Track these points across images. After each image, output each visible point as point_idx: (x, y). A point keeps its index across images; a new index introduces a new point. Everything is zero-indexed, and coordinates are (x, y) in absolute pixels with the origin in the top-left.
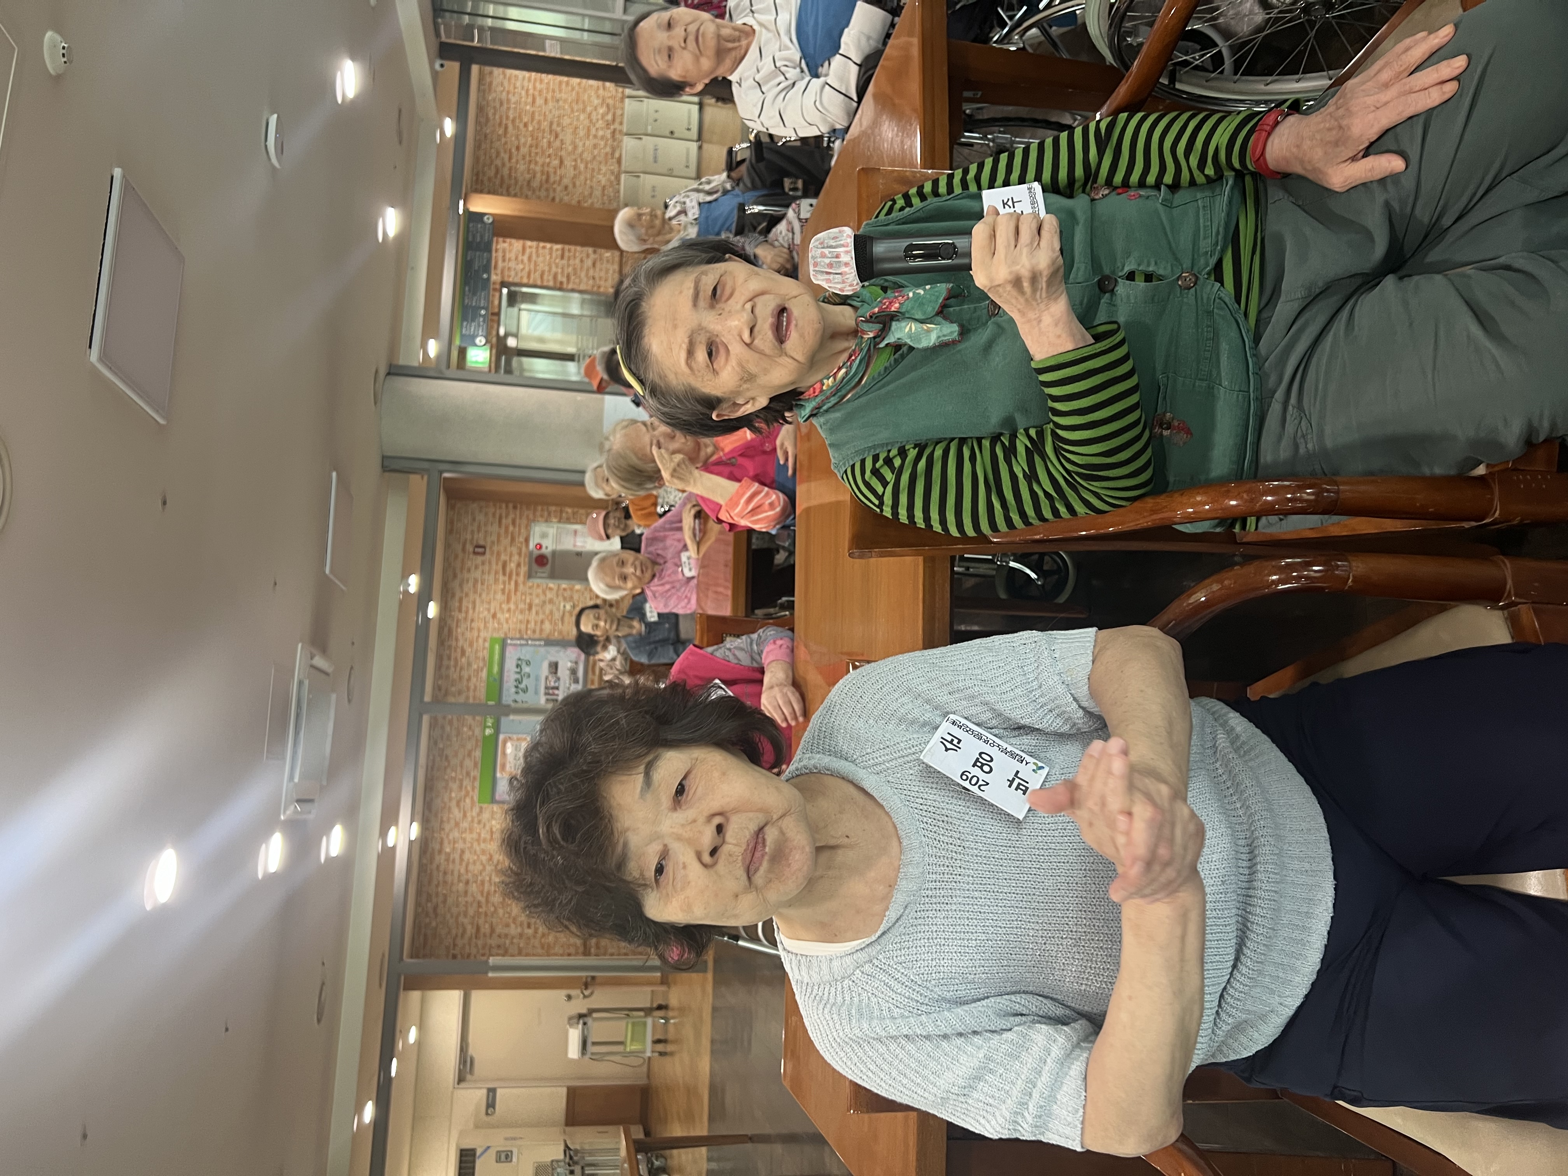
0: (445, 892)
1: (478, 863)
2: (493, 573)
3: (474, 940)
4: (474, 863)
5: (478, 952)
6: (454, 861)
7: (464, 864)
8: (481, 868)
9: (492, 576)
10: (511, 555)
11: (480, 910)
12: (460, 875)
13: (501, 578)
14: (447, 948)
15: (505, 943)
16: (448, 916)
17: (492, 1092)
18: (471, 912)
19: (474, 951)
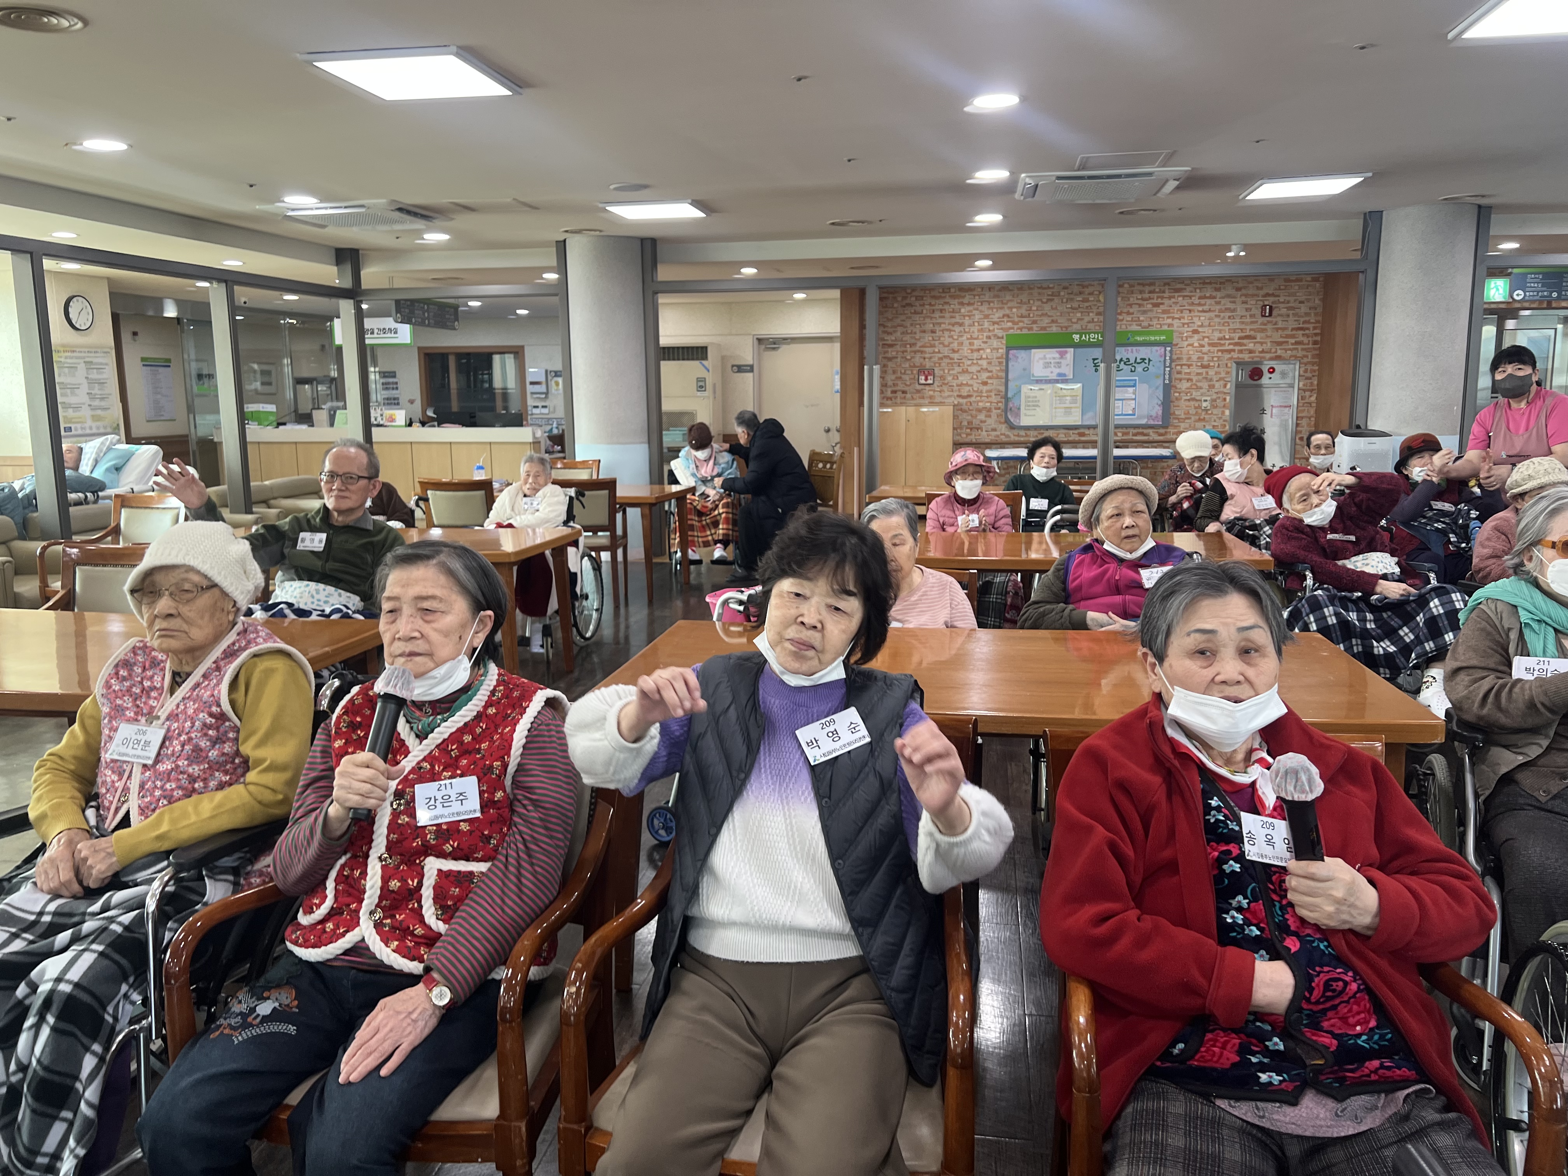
1: (951, 340)
2: (1243, 327)
3: (881, 343)
7: (950, 327)
9: (1238, 326)
10: (1262, 343)
13: (1237, 335)
17: (751, 369)
18: (907, 338)
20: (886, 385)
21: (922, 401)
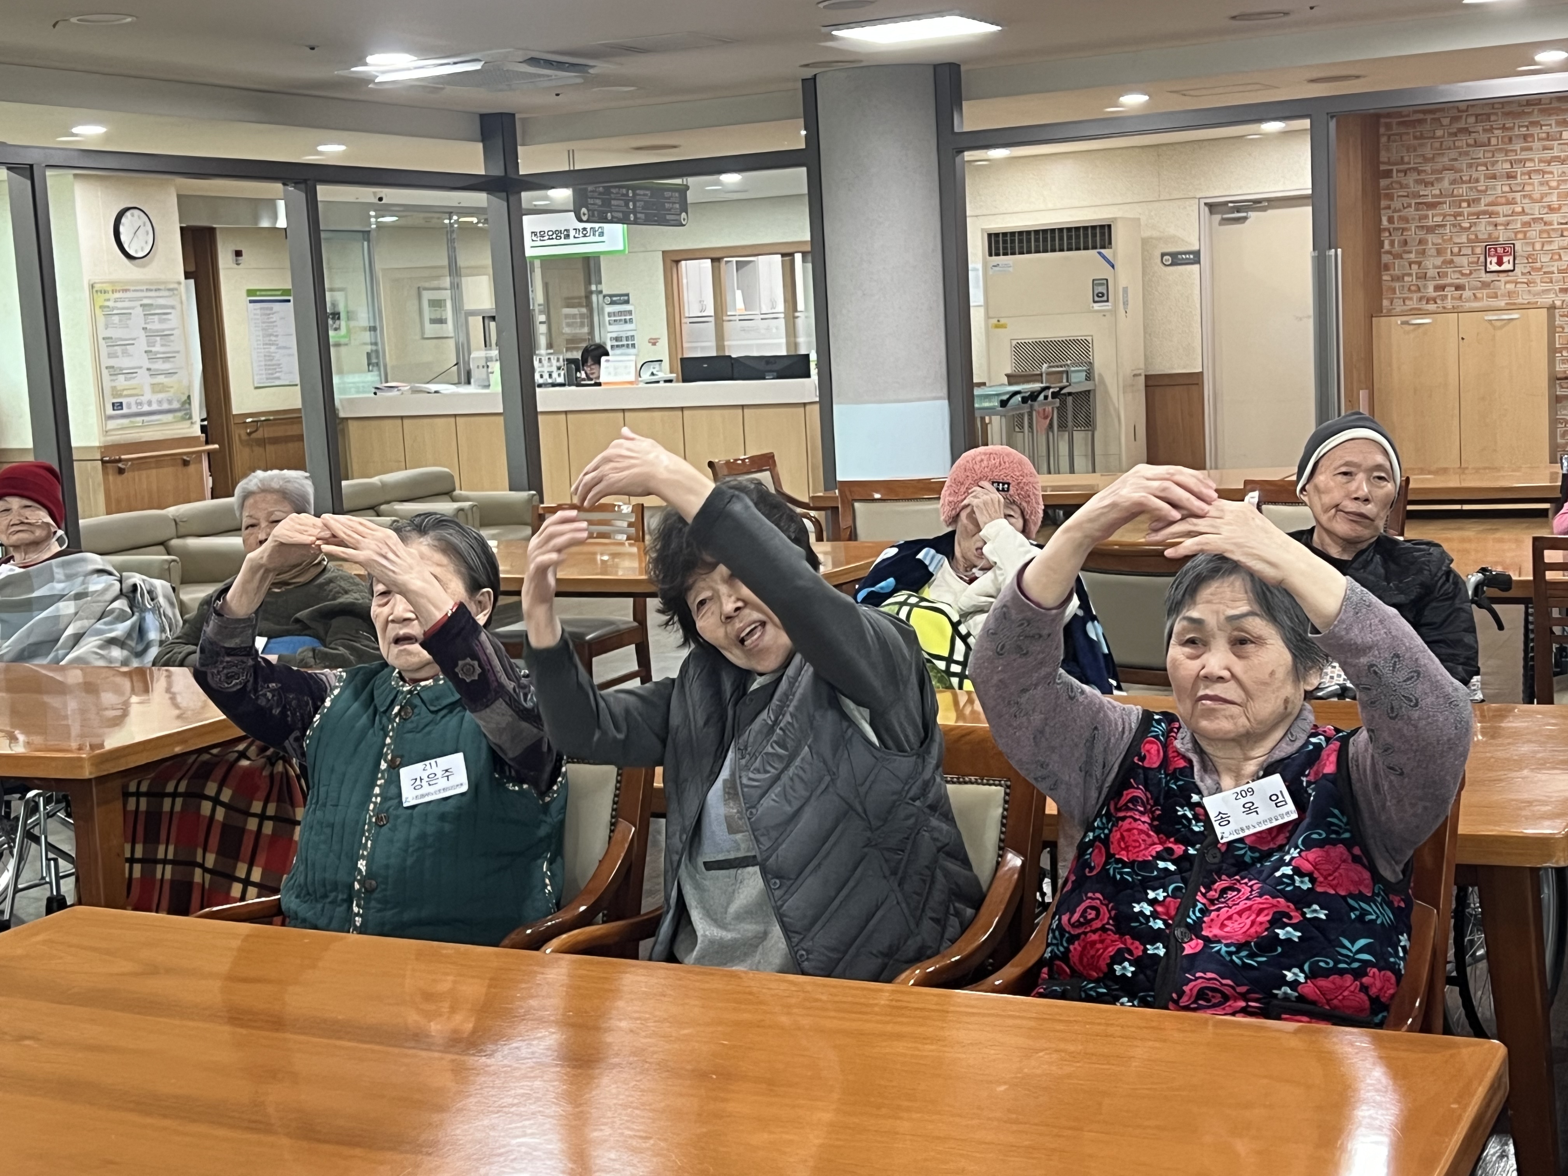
0: (1494, 141)
1: (1545, 189)
3: (1413, 202)
4: (1547, 183)
5: (1395, 211)
6: (1545, 148)
7: (1543, 166)
8: (1536, 196)
11: (1464, 204)
12: (1523, 161)
14: (1402, 162)
15: (1410, 252)
16: (1453, 154)
17: (1195, 257)
18: (1462, 190)
19: (1397, 204)
20: (1425, 277)
21: (1494, 303)
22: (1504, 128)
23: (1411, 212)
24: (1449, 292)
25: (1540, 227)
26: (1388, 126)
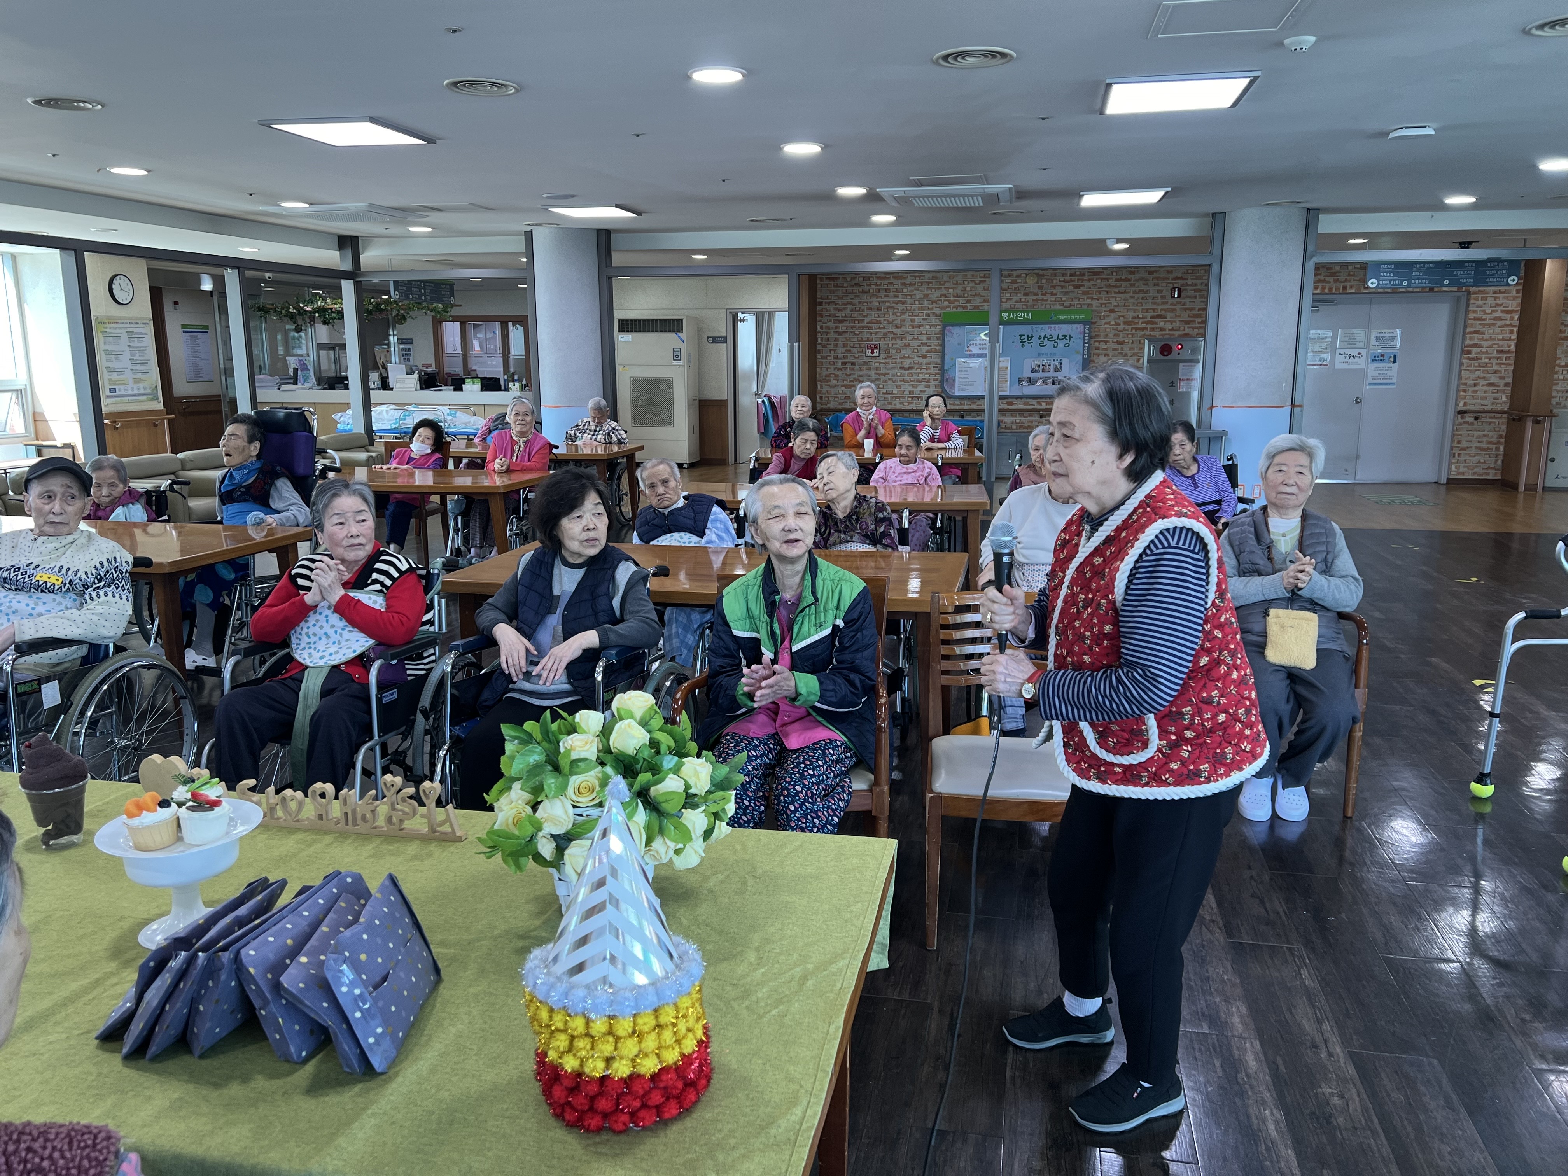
0: (871, 291)
1: (894, 316)
2: (1155, 307)
3: (832, 319)
4: (895, 313)
5: (824, 323)
6: (895, 296)
7: (894, 305)
8: (890, 320)
9: (1150, 306)
10: (1171, 322)
11: (857, 322)
13: (1149, 315)
14: (827, 298)
15: (830, 344)
17: (724, 340)
18: (856, 314)
20: (836, 357)
22: (876, 284)
23: (831, 324)
24: (849, 366)
25: (891, 336)
26: (821, 279)
